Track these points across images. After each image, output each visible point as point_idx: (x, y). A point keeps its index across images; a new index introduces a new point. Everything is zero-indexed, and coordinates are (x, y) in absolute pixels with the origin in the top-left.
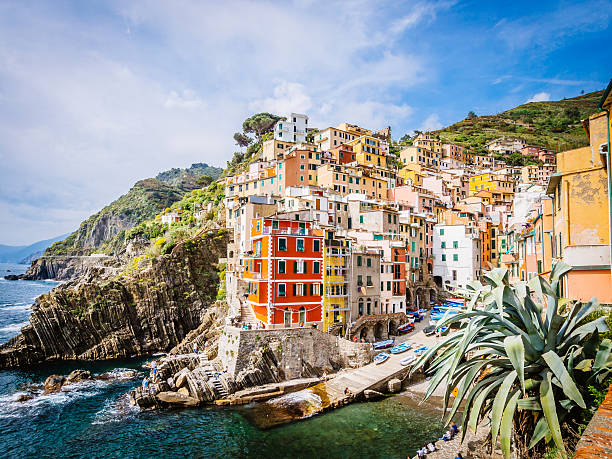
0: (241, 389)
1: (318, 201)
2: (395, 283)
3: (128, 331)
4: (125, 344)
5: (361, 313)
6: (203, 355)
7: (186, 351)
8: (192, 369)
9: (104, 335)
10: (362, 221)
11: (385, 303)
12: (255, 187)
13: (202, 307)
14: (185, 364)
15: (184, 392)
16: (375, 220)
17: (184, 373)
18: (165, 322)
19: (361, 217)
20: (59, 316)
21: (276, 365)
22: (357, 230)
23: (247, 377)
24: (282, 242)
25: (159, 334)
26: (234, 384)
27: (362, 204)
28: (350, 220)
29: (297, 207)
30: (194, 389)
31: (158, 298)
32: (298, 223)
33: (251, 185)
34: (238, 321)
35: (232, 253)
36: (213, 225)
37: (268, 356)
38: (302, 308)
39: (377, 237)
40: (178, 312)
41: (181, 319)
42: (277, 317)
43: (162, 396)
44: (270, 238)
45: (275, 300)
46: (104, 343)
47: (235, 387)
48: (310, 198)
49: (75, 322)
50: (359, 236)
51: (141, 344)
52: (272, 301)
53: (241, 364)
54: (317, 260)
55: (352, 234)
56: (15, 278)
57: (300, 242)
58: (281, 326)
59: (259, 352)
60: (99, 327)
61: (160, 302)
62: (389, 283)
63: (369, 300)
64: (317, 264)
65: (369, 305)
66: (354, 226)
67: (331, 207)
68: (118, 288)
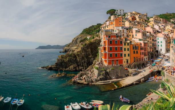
1: (123, 30)
3: (75, 65)
4: (75, 68)
5: (135, 61)
10: (136, 36)
11: (142, 58)
12: (108, 27)
13: (93, 60)
14: (85, 74)
16: (140, 36)
17: (84, 76)
18: (84, 63)
19: (136, 35)
20: (61, 60)
21: (109, 76)
22: (135, 38)
23: (100, 79)
24: (111, 41)
25: (83, 66)
26: (97, 80)
27: (136, 31)
28: (133, 35)
29: (117, 32)
30: (86, 80)
31: (82, 57)
32: (117, 36)
33: (106, 27)
35: (101, 45)
36: (98, 38)
37: (107, 73)
38: (117, 60)
39: (140, 40)
41: (88, 62)
43: (78, 81)
45: (109, 58)
46: (70, 67)
48: (121, 29)
49: (64, 62)
50: (135, 40)
51: (79, 68)
52: (108, 58)
53: (99, 75)
54: (121, 46)
55: (133, 39)
57: (116, 41)
58: (111, 65)
59: (104, 72)
60: (69, 64)
61: (83, 58)
62: (143, 53)
63: (137, 57)
64: (121, 48)
65: (137, 59)
66: (134, 37)
67: (127, 32)
68: (73, 54)
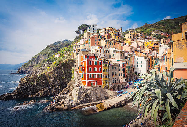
0: (79, 104)
1: (101, 50)
2: (123, 74)
3: (46, 89)
4: (46, 92)
5: (113, 83)
6: (68, 95)
7: (63, 94)
8: (65, 99)
9: (40, 90)
10: (113, 56)
11: (120, 80)
12: (82, 46)
13: (67, 81)
14: (63, 98)
15: (63, 105)
16: (118, 55)
17: (63, 100)
18: (57, 86)
19: (113, 55)
21: (89, 98)
22: (112, 59)
23: (81, 101)
24: (90, 62)
25: (55, 89)
27: (114, 51)
28: (110, 55)
29: (94, 52)
30: (66, 105)
32: (95, 57)
34: (78, 85)
35: (76, 66)
36: (70, 58)
37: (87, 95)
38: (96, 81)
39: (118, 60)
40: (61, 83)
41: (61, 85)
42: (89, 84)
43: (57, 107)
44: (87, 61)
45: (88, 79)
46: (40, 92)
47: (77, 104)
48: (98, 49)
49: (31, 86)
50: (113, 60)
51: (50, 92)
53: (79, 97)
54: (100, 67)
55: (111, 60)
56: (14, 74)
57: (96, 62)
58: (90, 87)
59: (84, 94)
60: (38, 88)
61: (55, 80)
63: (116, 79)
64: (100, 69)
65: (116, 80)
66: (111, 57)
67: (104, 52)
68: (43, 76)
